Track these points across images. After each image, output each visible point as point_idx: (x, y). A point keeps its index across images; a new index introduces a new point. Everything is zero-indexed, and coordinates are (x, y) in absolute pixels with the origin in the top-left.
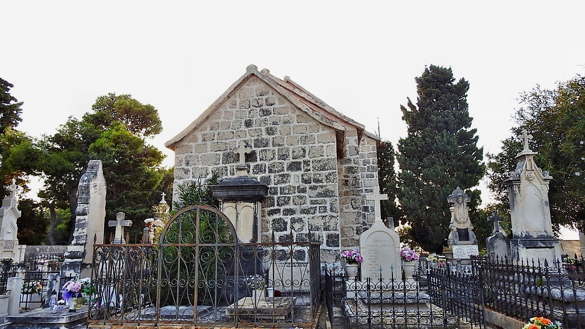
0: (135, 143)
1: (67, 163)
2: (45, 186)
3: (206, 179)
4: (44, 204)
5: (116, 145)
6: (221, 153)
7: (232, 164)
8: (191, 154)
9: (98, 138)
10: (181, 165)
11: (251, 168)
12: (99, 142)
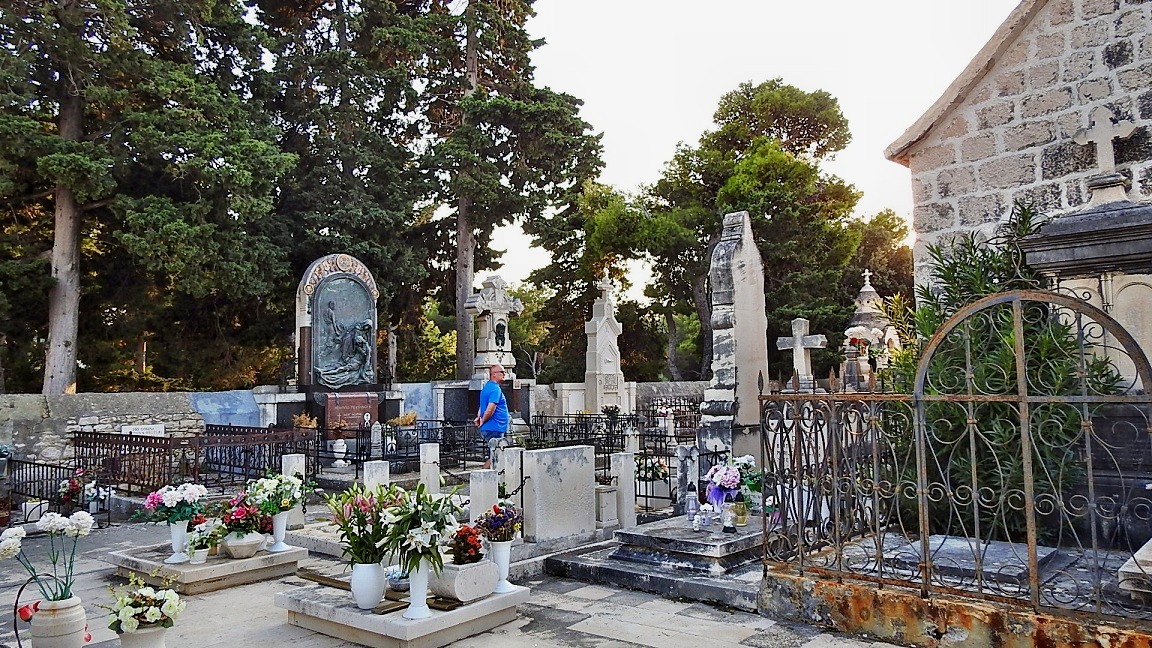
0: (800, 174)
1: (682, 231)
2: (654, 275)
3: (1000, 222)
4: (656, 308)
5: (764, 185)
6: (1038, 151)
7: (1073, 175)
8: (952, 167)
9: (729, 177)
10: (928, 197)
11: (1137, 177)
12: (734, 182)
